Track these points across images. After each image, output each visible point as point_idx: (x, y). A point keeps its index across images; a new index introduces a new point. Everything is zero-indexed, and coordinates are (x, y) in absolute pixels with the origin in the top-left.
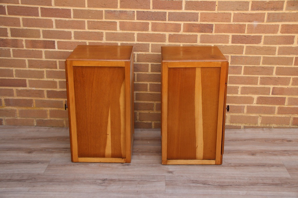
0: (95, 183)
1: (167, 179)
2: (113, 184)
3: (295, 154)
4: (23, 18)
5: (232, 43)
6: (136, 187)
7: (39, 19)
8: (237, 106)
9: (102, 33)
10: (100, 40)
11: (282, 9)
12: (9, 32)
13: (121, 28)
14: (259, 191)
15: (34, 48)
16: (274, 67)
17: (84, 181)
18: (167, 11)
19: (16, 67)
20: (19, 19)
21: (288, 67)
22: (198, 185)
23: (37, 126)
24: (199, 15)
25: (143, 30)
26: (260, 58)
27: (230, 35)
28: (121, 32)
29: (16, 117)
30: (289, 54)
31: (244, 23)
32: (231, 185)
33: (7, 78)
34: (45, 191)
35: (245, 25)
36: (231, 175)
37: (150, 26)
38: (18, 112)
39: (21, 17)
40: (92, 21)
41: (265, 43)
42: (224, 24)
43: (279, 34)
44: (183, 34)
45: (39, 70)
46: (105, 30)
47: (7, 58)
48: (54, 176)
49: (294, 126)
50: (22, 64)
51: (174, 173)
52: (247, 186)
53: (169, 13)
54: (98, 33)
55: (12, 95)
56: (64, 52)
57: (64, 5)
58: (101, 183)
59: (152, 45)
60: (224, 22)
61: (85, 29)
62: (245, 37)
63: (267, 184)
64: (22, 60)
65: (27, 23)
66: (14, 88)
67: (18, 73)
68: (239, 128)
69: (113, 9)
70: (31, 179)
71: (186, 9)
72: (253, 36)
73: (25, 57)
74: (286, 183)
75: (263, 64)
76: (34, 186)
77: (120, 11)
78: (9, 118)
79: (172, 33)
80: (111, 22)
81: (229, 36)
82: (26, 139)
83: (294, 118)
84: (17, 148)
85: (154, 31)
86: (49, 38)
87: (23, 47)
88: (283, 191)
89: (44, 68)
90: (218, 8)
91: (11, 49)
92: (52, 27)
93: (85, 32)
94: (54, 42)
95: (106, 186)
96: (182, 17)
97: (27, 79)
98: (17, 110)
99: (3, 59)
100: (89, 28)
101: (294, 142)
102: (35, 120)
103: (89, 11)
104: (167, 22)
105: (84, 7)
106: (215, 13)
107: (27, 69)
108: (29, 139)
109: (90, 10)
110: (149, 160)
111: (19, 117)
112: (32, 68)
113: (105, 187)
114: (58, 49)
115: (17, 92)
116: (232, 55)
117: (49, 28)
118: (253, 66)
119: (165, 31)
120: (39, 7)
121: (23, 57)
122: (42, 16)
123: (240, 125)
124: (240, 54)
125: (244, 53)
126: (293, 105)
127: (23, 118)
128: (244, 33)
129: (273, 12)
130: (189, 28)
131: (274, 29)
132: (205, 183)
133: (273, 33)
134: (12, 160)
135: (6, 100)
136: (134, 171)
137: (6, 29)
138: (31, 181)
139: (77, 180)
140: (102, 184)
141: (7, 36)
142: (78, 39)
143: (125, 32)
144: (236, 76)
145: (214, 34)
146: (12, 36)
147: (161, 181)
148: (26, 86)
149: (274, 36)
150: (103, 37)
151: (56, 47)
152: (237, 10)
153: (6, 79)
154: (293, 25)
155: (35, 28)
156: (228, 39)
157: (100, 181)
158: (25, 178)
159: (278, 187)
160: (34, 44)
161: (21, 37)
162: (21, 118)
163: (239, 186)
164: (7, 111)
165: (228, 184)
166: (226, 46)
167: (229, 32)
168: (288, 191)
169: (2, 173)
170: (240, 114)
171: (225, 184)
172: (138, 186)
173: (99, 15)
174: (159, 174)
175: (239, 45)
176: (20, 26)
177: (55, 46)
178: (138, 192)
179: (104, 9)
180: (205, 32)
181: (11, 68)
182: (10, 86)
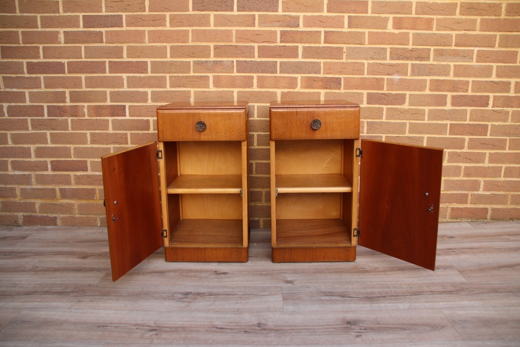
0: (173, 298)
1: (286, 292)
2: (199, 300)
3: (463, 253)
4: (86, 77)
5: (368, 103)
6: (237, 303)
7: (106, 76)
9: (189, 92)
11: (428, 59)
12: (68, 96)
13: (216, 85)
14: (427, 302)
15: (98, 116)
16: (424, 137)
17: (156, 295)
18: (279, 60)
19: (75, 144)
20: (80, 78)
21: (442, 137)
22: (334, 298)
23: (101, 227)
24: (322, 65)
25: (245, 87)
26: (404, 124)
27: (365, 92)
28: (215, 89)
29: (74, 213)
30: (442, 120)
31: (382, 77)
32: (384, 297)
33: (63, 159)
34: (94, 309)
35: (384, 79)
36: (382, 283)
37: (255, 81)
38: (76, 207)
39: (83, 76)
40: (175, 77)
41: (410, 104)
42: (355, 78)
43: (427, 92)
44: (300, 91)
45: (104, 146)
46: (194, 87)
47: (64, 132)
48: (111, 288)
49: (452, 220)
50: (82, 139)
51: (295, 283)
52: (408, 297)
53: (281, 62)
54: (184, 92)
55: (69, 183)
56: (138, 120)
57: (139, 57)
58: (181, 298)
59: (258, 107)
60: (356, 74)
61: (166, 87)
62: (384, 96)
63: (436, 292)
64: (83, 133)
65: (90, 83)
66: (72, 174)
67: (78, 152)
69: (204, 60)
70: (78, 292)
71: (304, 57)
72: (395, 95)
73: (87, 130)
74: (462, 290)
75: (410, 132)
76: (80, 301)
77: (214, 62)
78: (65, 216)
79: (286, 90)
80: (201, 76)
81: (363, 94)
82: (83, 242)
83: (453, 209)
84: (68, 252)
85: (261, 88)
86: (118, 102)
87: (84, 116)
88: (463, 301)
89: (110, 144)
90: (347, 55)
91: (70, 119)
92: (123, 86)
93: (166, 91)
94: (124, 106)
95: (190, 302)
96: (298, 68)
97: (89, 160)
98: (76, 204)
99: (59, 133)
100: (171, 87)
101: (457, 238)
102: (98, 219)
103: (172, 63)
104: (278, 75)
105: (166, 57)
106: (343, 63)
107: (89, 146)
108: (88, 241)
109: (174, 61)
110: (257, 267)
111: (78, 213)
112: (95, 144)
113: (187, 304)
114: (130, 116)
115: (75, 178)
116: (369, 120)
117: (119, 88)
118: (397, 135)
119: (275, 88)
120: (107, 60)
121: (83, 130)
122: (110, 72)
124: (379, 119)
125: (384, 117)
126: (451, 190)
127: (83, 216)
128: (383, 90)
129: (418, 62)
130: (309, 83)
131: (421, 86)
132: (343, 295)
133: (420, 91)
134: (57, 266)
135: (61, 190)
136: (234, 281)
137: (64, 92)
138: (77, 294)
139: (146, 294)
140: (183, 300)
141: (66, 102)
142: (156, 102)
143: (221, 89)
145: (342, 91)
146: (71, 101)
147: (276, 294)
148: (86, 170)
149: (422, 95)
150: (190, 97)
151: (127, 113)
152: (372, 59)
153: (62, 161)
154: (443, 81)
155: (101, 89)
156: (363, 98)
157: (180, 296)
158: (69, 290)
159: (453, 295)
160: (98, 111)
161: (83, 102)
162: (80, 216)
163: (397, 297)
164: (62, 205)
165: (379, 295)
167: (363, 89)
168: (469, 300)
169: (39, 283)
171: (375, 296)
172: (239, 302)
173: (185, 67)
174: (272, 285)
175: (377, 106)
176: (81, 87)
177: (125, 112)
178: (240, 311)
179: (191, 60)
180: (330, 88)
181: (68, 146)
182: (67, 170)
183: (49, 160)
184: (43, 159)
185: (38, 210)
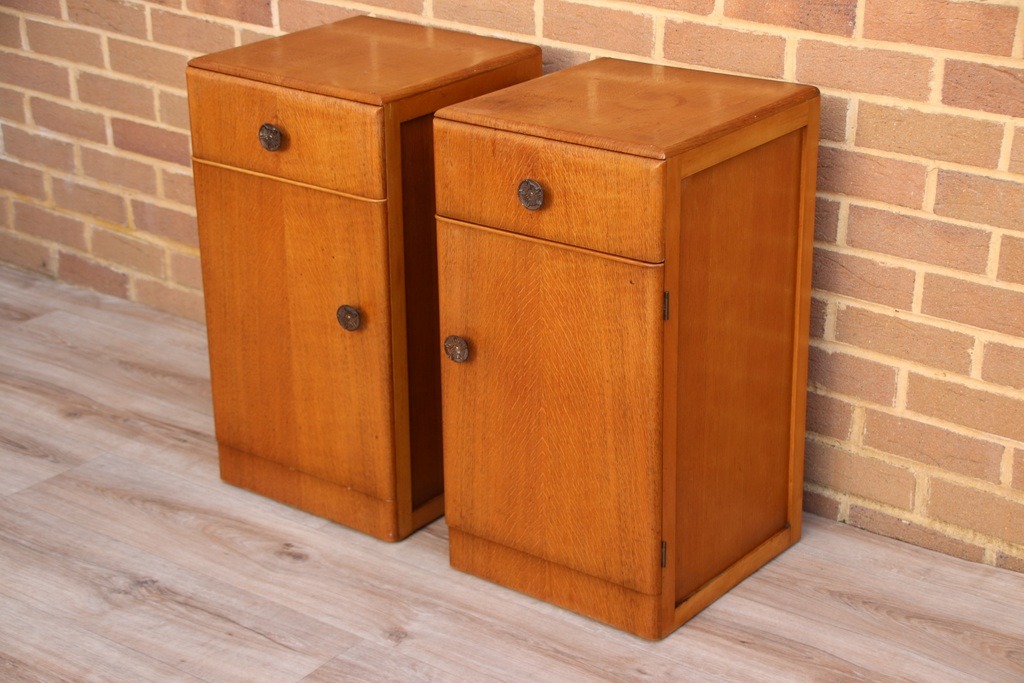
0: (102, 582)
5: (947, 100)
8: (965, 437)
10: (415, 12)
15: (211, 14)
19: (162, 83)
27: (939, 57)
29: (163, 276)
31: (1011, 2)
33: (138, 120)
35: (1014, 12)
38: (168, 260)
44: (723, 27)
47: (135, 41)
50: (177, 72)
51: (406, 642)
55: (151, 190)
58: (116, 591)
62: (1011, 79)
64: (178, 56)
66: (158, 165)
67: (169, 107)
68: (973, 555)
73: (186, 47)
78: (145, 277)
81: (930, 62)
87: (180, 5)
91: (149, 7)
98: (168, 252)
99: (125, 42)
111: (172, 279)
114: (280, 23)
115: (164, 179)
116: (946, 166)
121: (178, 46)
123: (979, 541)
124: (985, 166)
125: (1004, 162)
127: (182, 289)
128: (1007, 54)
135: (135, 204)
140: (114, 596)
144: (962, 282)
145: (858, 41)
147: (315, 655)
151: (276, 19)
153: (135, 124)
156: (928, 77)
157: (121, 583)
162: (175, 286)
164: (138, 247)
166: (913, 111)
167: (933, 43)
170: (979, 485)
175: (980, 115)
177: (270, 14)
180: (818, 28)
181: (148, 84)
182: (147, 153)
183: (108, 114)
184: (95, 110)
185: (89, 246)
